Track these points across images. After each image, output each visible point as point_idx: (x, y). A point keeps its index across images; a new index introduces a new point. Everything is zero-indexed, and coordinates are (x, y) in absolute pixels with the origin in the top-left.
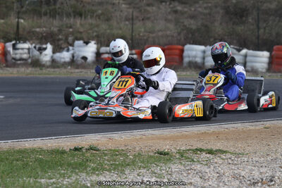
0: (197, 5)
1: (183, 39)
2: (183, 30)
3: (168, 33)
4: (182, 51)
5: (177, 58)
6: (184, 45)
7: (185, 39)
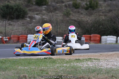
0: (19, 22)
1: (26, 32)
2: (26, 29)
3: (19, 30)
4: (27, 37)
5: (25, 40)
6: (27, 35)
7: (27, 32)
